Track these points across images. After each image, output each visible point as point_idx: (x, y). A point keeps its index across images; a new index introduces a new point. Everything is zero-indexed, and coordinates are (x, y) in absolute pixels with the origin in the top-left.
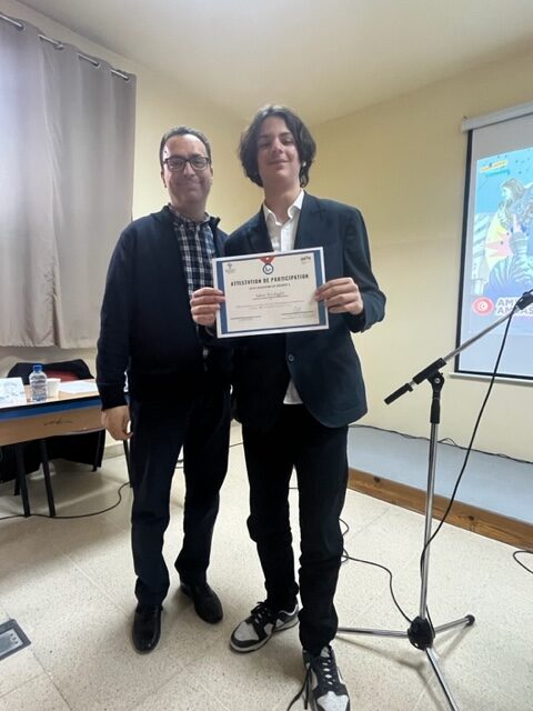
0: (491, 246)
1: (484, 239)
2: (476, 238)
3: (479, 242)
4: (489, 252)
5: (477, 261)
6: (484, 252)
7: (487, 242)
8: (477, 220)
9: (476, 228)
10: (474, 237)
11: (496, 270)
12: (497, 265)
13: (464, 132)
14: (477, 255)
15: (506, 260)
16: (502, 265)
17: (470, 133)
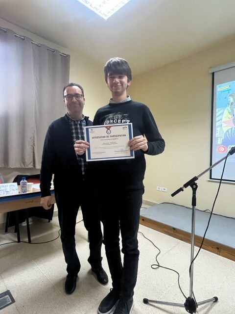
0: (224, 122)
1: (221, 119)
2: (217, 119)
3: (219, 121)
4: (224, 125)
5: (218, 129)
6: (221, 125)
7: (223, 120)
8: (218, 111)
9: (217, 115)
10: (217, 118)
11: (227, 133)
12: (228, 131)
13: (211, 73)
14: (218, 126)
15: (231, 129)
16: (230, 131)
17: (213, 74)
